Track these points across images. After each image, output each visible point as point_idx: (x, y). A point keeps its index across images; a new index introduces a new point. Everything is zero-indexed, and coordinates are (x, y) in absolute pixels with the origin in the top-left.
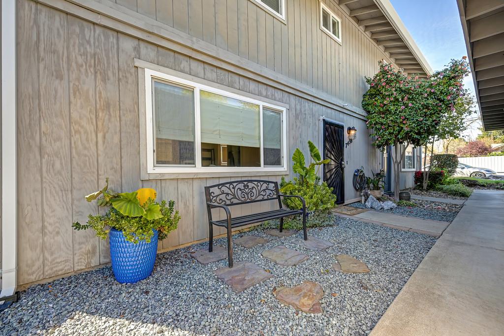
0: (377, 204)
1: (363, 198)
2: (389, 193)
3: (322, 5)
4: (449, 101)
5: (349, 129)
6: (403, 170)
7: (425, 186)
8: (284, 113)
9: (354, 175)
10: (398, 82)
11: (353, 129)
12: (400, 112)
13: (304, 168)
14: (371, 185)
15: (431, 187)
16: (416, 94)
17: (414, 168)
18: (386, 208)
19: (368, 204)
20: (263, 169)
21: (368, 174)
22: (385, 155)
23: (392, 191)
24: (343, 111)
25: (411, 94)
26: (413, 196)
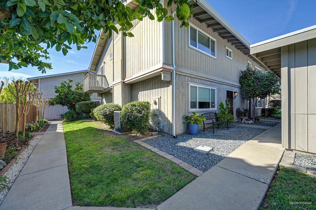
0: (246, 122)
1: (240, 119)
2: (250, 118)
3: (227, 48)
4: (273, 83)
5: (235, 93)
6: (256, 108)
7: (266, 115)
8: (216, 90)
9: (237, 110)
10: (254, 74)
11: (236, 92)
12: (255, 86)
13: (223, 109)
14: (243, 115)
15: (268, 116)
16: (261, 80)
17: (261, 107)
18: (250, 123)
19: (243, 122)
20: (211, 109)
21: (242, 110)
22: (248, 102)
23: (251, 117)
24: (233, 86)
25: (259, 79)
26: (260, 119)
